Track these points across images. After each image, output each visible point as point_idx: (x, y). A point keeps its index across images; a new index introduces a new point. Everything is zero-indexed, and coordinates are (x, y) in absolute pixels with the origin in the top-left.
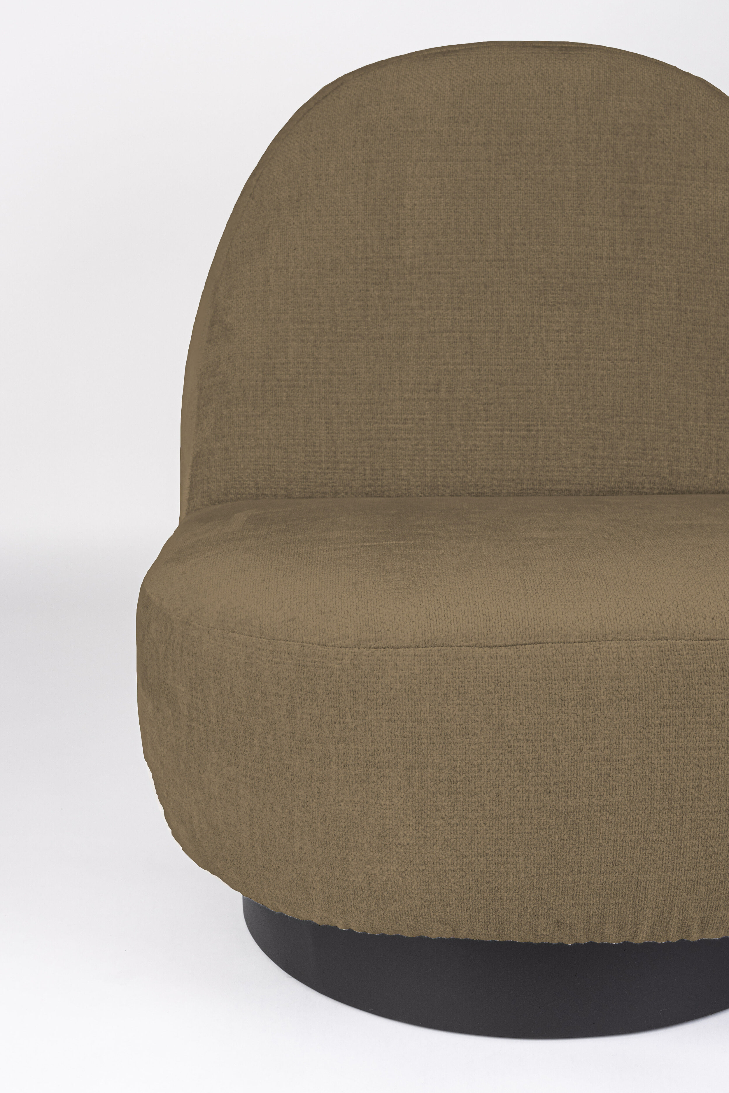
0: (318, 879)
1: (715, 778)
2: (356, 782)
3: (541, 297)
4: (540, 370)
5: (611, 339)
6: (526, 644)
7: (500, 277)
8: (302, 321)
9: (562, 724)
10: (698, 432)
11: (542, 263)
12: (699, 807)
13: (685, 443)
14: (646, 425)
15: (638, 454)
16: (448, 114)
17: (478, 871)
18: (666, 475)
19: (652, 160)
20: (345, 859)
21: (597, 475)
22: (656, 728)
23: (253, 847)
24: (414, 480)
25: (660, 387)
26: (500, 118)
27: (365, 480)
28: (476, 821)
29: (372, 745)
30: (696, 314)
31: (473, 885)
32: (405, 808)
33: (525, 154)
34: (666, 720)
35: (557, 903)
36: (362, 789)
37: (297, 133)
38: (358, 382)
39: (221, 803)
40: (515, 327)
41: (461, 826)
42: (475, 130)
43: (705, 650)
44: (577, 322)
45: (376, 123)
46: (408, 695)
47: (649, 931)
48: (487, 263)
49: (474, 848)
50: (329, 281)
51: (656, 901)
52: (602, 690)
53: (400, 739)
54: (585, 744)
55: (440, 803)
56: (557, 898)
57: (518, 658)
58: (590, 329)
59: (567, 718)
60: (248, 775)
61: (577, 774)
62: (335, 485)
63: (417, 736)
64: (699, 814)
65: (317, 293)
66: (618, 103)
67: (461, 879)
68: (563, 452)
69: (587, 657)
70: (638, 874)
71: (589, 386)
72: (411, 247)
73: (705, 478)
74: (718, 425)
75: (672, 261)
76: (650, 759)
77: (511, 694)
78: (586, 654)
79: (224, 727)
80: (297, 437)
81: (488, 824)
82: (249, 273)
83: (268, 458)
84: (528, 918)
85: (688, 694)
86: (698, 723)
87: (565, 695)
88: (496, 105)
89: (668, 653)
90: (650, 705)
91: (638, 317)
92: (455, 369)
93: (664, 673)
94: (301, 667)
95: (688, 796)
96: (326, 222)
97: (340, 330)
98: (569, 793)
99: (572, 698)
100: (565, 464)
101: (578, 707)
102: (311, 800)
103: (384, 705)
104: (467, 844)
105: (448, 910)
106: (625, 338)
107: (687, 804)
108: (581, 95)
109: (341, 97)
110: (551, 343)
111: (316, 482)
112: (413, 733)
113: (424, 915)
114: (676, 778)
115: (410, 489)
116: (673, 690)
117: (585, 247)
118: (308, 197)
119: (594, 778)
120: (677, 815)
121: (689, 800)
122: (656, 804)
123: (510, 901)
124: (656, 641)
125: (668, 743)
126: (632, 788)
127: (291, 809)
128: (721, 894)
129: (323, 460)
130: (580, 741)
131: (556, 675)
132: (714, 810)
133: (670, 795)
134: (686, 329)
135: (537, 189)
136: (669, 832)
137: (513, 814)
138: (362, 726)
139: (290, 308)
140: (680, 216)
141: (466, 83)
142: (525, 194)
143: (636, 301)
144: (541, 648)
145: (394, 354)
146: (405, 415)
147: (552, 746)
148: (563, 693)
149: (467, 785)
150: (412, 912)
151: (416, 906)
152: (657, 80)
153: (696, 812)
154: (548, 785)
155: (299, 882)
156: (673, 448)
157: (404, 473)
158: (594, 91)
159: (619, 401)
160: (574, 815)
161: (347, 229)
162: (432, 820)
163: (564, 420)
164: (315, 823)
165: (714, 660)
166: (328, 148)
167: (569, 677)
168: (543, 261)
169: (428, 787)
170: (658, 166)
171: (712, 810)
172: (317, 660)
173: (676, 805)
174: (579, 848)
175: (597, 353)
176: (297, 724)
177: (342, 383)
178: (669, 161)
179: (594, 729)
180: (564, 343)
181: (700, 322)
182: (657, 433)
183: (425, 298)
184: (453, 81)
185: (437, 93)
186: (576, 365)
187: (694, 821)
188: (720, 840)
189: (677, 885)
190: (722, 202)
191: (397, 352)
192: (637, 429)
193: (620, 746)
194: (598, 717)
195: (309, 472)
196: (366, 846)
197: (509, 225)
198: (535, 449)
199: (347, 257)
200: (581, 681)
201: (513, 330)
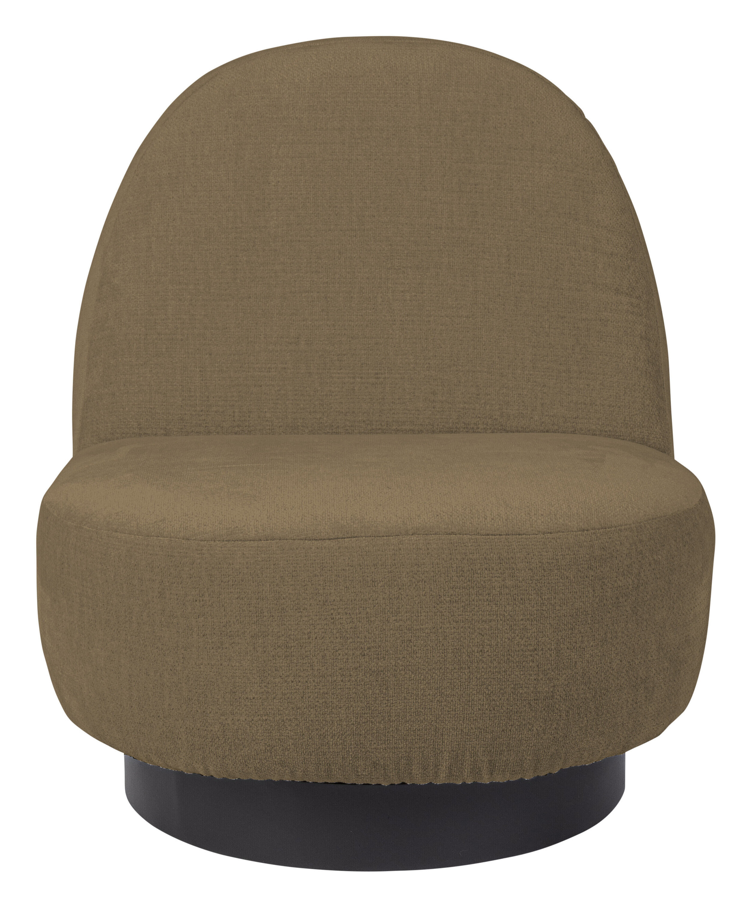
0: (184, 730)
1: (495, 644)
2: (213, 648)
3: (388, 262)
4: (387, 325)
5: (449, 298)
6: (345, 538)
7: (353, 244)
8: (180, 283)
9: (373, 601)
10: (525, 379)
11: (389, 232)
12: (483, 667)
13: (513, 389)
14: (479, 373)
15: (473, 398)
16: (308, 103)
17: (309, 720)
18: (497, 417)
19: (485, 143)
20: (204, 712)
21: (437, 417)
22: (447, 604)
23: (132, 707)
24: (277, 421)
25: (491, 340)
26: (353, 107)
27: (234, 421)
28: (307, 678)
29: (225, 618)
30: (523, 276)
31: (305, 732)
32: (251, 669)
33: (375, 138)
34: (455, 598)
35: (373, 747)
36: (217, 653)
37: (177, 118)
38: (229, 336)
39: (106, 672)
40: (365, 288)
41: (295, 682)
42: (331, 116)
43: (485, 543)
44: (419, 284)
45: (246, 110)
46: (253, 578)
47: (447, 771)
48: (341, 232)
49: (306, 701)
50: (204, 248)
51: (451, 745)
52: (404, 574)
53: (247, 612)
54: (391, 616)
55: (279, 664)
56: (373, 743)
57: (339, 549)
58: (431, 290)
59: (377, 595)
60: (128, 647)
61: (386, 640)
62: (208, 425)
63: (260, 610)
64: (483, 674)
65: (193, 258)
66: (456, 93)
67: (296, 727)
68: (407, 397)
69: (393, 547)
70: (436, 722)
71: (429, 340)
72: (275, 218)
73: (531, 419)
74: (543, 373)
75: (502, 231)
76: (443, 628)
77: (333, 576)
78: (392, 545)
79: (108, 609)
80: (175, 383)
81: (316, 681)
82: (134, 241)
83: (150, 402)
84: (350, 760)
85: (472, 577)
86: (480, 600)
87: (376, 577)
88: (350, 95)
89: (456, 545)
90: (442, 585)
91: (472, 279)
92: (313, 324)
93: (453, 560)
94: (169, 557)
95: (473, 659)
96: (201, 197)
97: (213, 291)
98: (379, 656)
99: (381, 579)
100: (409, 407)
101: (386, 587)
102: (177, 664)
103: (234, 586)
104: (300, 698)
105: (286, 754)
106: (461, 297)
107: (473, 665)
108: (424, 86)
109: (215, 86)
110: (397, 301)
111: (191, 423)
112: (257, 608)
113: (267, 758)
114: (464, 644)
115: (273, 429)
116: (460, 574)
117: (426, 218)
118: (185, 174)
119: (398, 644)
120: (465, 674)
121: (474, 662)
122: (448, 664)
123: (335, 746)
124: (447, 535)
125: (457, 616)
126: (429, 651)
127: (161, 673)
128: (504, 740)
129: (198, 403)
130: (387, 614)
131: (368, 562)
132: (495, 670)
133: (459, 658)
134: (515, 289)
135: (385, 168)
136: (459, 688)
137: (336, 673)
138: (217, 603)
139: (169, 271)
140: (509, 191)
141: (324, 76)
142: (375, 172)
143: (471, 265)
144: (356, 541)
145: (260, 311)
146: (269, 365)
147: (365, 618)
148: (373, 575)
149: (300, 649)
150: (258, 756)
151: (261, 750)
152: (491, 73)
153: (480, 672)
154: (363, 650)
155: (168, 734)
156: (503, 393)
157: (268, 415)
158: (436, 83)
159: (456, 352)
160: (384, 673)
161: (219, 203)
162: (272, 678)
163: (408, 369)
164: (181, 683)
165: (493, 551)
166: (203, 132)
167: (378, 563)
168: (390, 231)
169: (269, 651)
170: (491, 148)
171: (493, 671)
172: (182, 551)
173: (464, 666)
174: (388, 700)
175: (437, 311)
176: (166, 603)
177: (214, 336)
178: (500, 144)
179: (398, 604)
180: (408, 302)
181: (527, 284)
182: (489, 380)
183: (287, 263)
184: (313, 73)
185: (299, 85)
186: (418, 321)
187: (479, 679)
188: (501, 696)
189: (467, 732)
190: (546, 179)
191: (262, 309)
192: (472, 376)
193: (419, 618)
194: (402, 595)
195: (186, 414)
196: (221, 700)
197: (361, 199)
198: (382, 394)
199: (219, 227)
200: (387, 567)
201: (364, 290)
